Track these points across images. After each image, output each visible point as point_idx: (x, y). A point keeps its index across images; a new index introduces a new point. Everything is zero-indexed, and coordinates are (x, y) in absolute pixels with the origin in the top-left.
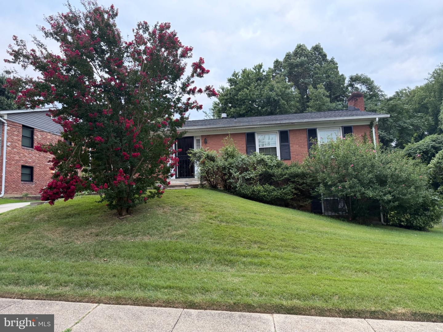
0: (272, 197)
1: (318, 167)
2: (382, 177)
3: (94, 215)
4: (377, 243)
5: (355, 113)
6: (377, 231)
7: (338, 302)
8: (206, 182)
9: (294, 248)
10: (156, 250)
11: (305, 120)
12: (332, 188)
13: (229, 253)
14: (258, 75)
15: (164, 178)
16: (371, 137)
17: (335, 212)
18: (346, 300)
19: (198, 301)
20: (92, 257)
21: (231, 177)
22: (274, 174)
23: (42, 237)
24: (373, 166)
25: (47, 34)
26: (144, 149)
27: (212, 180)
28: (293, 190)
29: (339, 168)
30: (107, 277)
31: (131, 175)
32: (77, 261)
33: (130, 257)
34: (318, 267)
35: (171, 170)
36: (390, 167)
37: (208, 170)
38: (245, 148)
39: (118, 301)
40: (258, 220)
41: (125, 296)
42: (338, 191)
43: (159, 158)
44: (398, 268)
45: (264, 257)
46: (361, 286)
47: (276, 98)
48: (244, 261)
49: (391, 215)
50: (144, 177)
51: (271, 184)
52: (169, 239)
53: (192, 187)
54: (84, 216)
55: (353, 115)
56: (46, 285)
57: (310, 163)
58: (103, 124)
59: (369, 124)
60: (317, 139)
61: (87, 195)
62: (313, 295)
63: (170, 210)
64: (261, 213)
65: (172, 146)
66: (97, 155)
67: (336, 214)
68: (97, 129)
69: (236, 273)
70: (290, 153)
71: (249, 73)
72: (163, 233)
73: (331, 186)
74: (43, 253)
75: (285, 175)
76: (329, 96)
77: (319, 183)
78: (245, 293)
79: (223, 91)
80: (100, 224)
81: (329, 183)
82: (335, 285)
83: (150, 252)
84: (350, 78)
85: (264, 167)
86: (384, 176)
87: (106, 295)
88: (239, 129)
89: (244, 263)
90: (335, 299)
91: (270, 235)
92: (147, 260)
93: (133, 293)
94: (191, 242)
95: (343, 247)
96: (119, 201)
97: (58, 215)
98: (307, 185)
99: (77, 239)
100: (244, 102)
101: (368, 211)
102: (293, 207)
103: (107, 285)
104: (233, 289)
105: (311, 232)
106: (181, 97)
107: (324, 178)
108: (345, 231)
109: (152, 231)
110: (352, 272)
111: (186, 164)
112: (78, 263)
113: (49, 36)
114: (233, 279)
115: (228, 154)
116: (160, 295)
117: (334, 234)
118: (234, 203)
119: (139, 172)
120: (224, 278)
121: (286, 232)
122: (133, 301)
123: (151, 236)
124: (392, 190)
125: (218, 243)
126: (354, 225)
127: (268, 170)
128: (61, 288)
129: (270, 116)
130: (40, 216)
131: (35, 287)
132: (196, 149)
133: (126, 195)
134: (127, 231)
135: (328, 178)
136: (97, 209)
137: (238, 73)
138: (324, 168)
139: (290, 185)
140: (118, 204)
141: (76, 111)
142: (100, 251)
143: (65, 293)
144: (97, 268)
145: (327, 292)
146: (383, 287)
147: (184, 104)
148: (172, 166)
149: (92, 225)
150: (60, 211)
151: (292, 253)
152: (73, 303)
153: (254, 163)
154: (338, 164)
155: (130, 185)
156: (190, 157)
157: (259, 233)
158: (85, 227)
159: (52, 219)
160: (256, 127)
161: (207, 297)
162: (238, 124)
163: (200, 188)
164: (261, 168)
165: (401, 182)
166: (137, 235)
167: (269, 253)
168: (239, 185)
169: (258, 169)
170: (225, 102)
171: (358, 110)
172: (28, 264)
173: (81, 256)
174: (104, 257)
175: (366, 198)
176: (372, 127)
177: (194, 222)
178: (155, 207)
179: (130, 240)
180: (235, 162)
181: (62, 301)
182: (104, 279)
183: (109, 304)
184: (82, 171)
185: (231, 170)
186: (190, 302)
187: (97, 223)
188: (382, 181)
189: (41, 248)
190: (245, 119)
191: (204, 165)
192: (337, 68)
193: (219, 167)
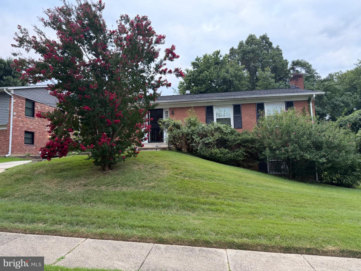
0: (227, 159)
1: (265, 134)
2: (318, 143)
3: (83, 170)
4: (312, 196)
5: (295, 91)
6: (312, 187)
7: (279, 241)
8: (173, 146)
9: (244, 199)
10: (132, 198)
11: (254, 96)
12: (276, 151)
13: (191, 201)
14: (216, 60)
15: (139, 141)
16: (309, 110)
17: (278, 172)
18: (286, 239)
19: (166, 238)
20: (81, 203)
21: (193, 142)
22: (228, 140)
23: (42, 186)
24: (310, 134)
25: (46, 24)
26: (124, 117)
27: (178, 144)
28: (244, 153)
29: (282, 135)
30: (93, 218)
31: (112, 138)
32: (69, 205)
33: (111, 203)
34: (263, 213)
35: (145, 135)
36: (325, 135)
37: (175, 136)
38: (205, 118)
39: (102, 237)
40: (215, 176)
41: (107, 233)
42: (281, 154)
43: (135, 124)
44: (330, 216)
45: (219, 205)
46: (299, 228)
47: (230, 79)
48: (203, 208)
49: (325, 175)
50: (123, 140)
51: (225, 148)
52: (143, 189)
53: (161, 149)
54: (74, 170)
55: (294, 92)
56: (44, 223)
57: (258, 130)
58: (91, 96)
59: (307, 99)
60: (264, 111)
61: (77, 154)
62: (260, 235)
63: (144, 167)
64: (218, 171)
65: (145, 115)
66: (86, 122)
67: (279, 173)
68: (85, 100)
69: (197, 217)
70: (241, 122)
71: (209, 58)
72: (138, 184)
73: (275, 150)
74: (42, 198)
75: (237, 140)
76: (275, 78)
77: (266, 147)
78: (204, 232)
79: (188, 72)
80: (87, 177)
81: (274, 147)
82: (278, 227)
83: (128, 199)
84: (292, 63)
85: (220, 134)
86: (320, 142)
87: (92, 231)
88: (200, 103)
89: (203, 209)
90: (277, 239)
91: (225, 188)
92: (125, 206)
93: (114, 230)
94: (160, 192)
95: (284, 198)
96: (103, 158)
97: (54, 170)
98: (256, 149)
99: (69, 189)
100: (205, 82)
101: (305, 171)
102: (244, 167)
103: (93, 224)
104: (194, 229)
105: (258, 187)
106: (154, 76)
107: (270, 143)
108: (287, 186)
109: (129, 183)
110: (291, 218)
111: (157, 131)
112: (70, 207)
113: (48, 25)
114: (195, 221)
115: (191, 123)
116: (136, 233)
117: (277, 188)
118: (195, 162)
119: (119, 136)
120: (187, 220)
121: (237, 186)
122: (114, 236)
123: (128, 187)
124: (326, 154)
125: (182, 194)
126: (294, 182)
127: (224, 136)
128: (56, 226)
129: (226, 93)
130: (40, 170)
131: (35, 225)
132: (165, 119)
133: (109, 154)
134: (109, 183)
135: (273, 144)
136: (85, 166)
137: (200, 58)
138: (270, 135)
139: (241, 149)
140: (102, 162)
141: (69, 86)
142: (87, 198)
143: (59, 230)
144: (85, 211)
145: (271, 233)
146: (317, 230)
147: (156, 81)
148: (146, 131)
149: (81, 178)
150: (56, 166)
151: (242, 203)
152: (66, 237)
153: (212, 131)
154: (282, 132)
155: (112, 146)
156: (160, 125)
157: (215, 186)
158: (75, 179)
159: (49, 173)
160: (214, 102)
161: (174, 235)
162: (199, 99)
163: (168, 150)
164: (218, 134)
165: (333, 147)
166: (117, 186)
167: (224, 202)
168: (199, 148)
169: (215, 135)
170: (189, 82)
171: (299, 88)
172: (30, 206)
173: (72, 202)
174: (91, 203)
175: (304, 160)
176: (310, 102)
177: (163, 177)
178: (131, 164)
179: (111, 189)
180: (196, 130)
181: (57, 235)
182: (90, 220)
183: (95, 239)
184: (73, 135)
185: (193, 136)
186: (160, 238)
187: (85, 176)
188: (318, 146)
189: (41, 195)
190: (205, 95)
191: (171, 132)
192: (281, 54)
193: (183, 134)
